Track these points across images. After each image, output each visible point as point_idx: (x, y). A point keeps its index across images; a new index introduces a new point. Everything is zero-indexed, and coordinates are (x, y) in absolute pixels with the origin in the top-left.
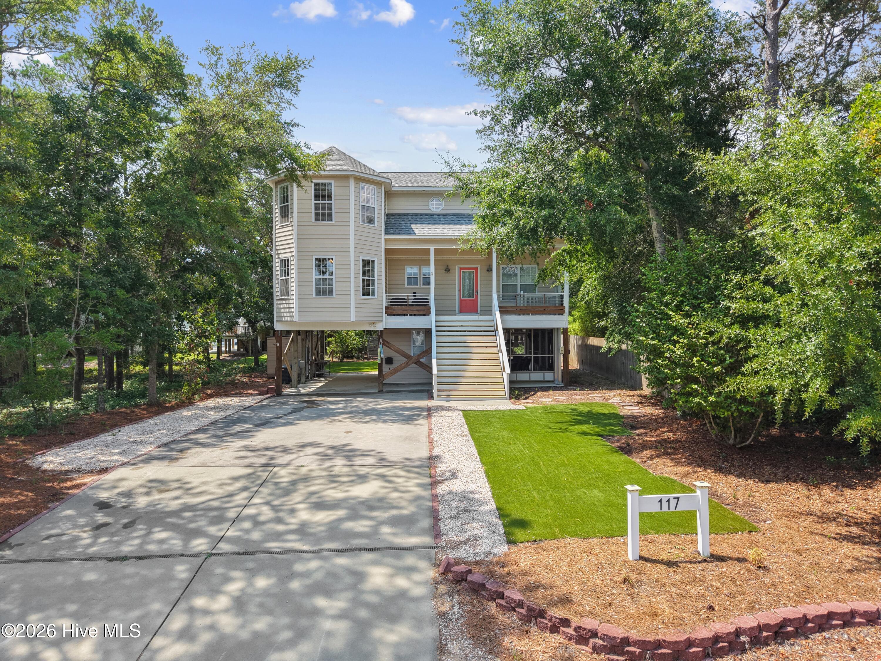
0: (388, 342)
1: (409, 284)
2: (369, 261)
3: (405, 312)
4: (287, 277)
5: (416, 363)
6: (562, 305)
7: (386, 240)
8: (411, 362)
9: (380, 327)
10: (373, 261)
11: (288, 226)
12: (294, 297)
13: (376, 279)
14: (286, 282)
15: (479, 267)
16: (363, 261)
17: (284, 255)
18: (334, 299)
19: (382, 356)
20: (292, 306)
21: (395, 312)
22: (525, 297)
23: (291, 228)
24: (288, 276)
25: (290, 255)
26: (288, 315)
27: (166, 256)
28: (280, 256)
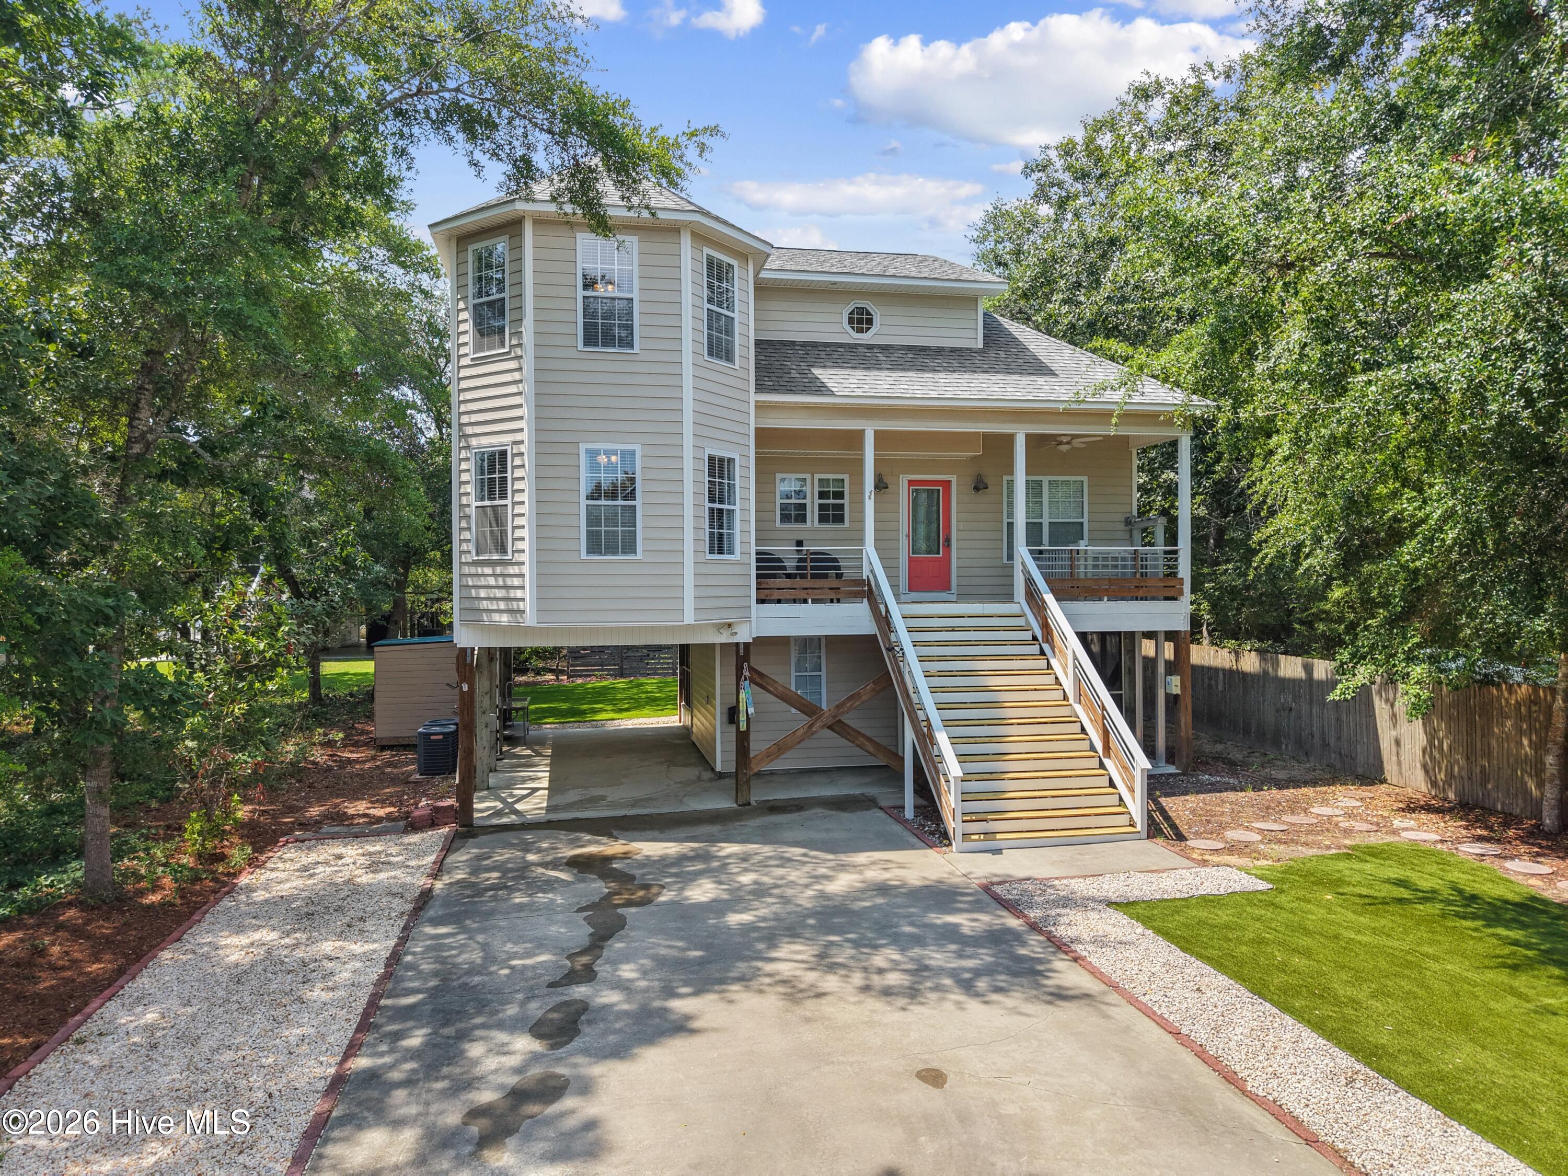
0: (761, 675)
1: (785, 518)
2: (721, 460)
3: (803, 594)
4: (498, 502)
5: (830, 727)
6: (1174, 574)
7: (759, 406)
8: (818, 724)
9: (744, 635)
10: (731, 461)
11: (503, 357)
12: (524, 558)
13: (737, 508)
14: (497, 518)
15: (954, 479)
16: (711, 459)
17: (485, 441)
18: (639, 562)
19: (751, 710)
20: (516, 582)
21: (776, 595)
22: (1090, 554)
23: (512, 365)
24: (503, 496)
25: (509, 438)
26: (502, 605)
27: (143, 435)
28: (474, 442)
